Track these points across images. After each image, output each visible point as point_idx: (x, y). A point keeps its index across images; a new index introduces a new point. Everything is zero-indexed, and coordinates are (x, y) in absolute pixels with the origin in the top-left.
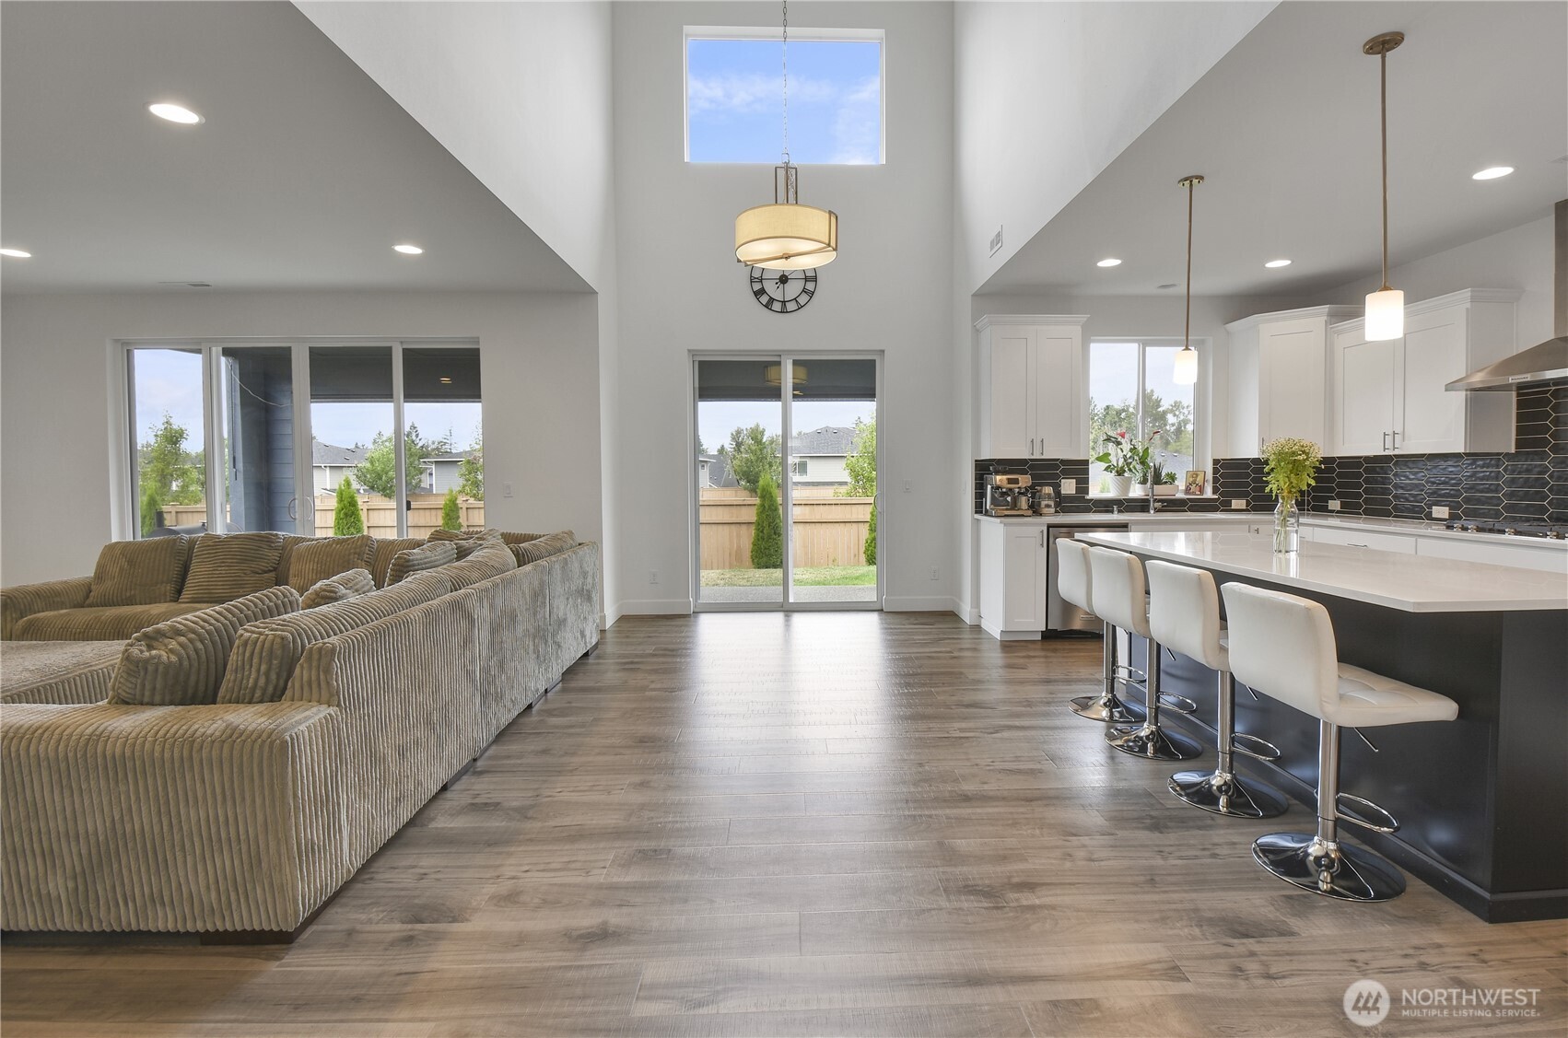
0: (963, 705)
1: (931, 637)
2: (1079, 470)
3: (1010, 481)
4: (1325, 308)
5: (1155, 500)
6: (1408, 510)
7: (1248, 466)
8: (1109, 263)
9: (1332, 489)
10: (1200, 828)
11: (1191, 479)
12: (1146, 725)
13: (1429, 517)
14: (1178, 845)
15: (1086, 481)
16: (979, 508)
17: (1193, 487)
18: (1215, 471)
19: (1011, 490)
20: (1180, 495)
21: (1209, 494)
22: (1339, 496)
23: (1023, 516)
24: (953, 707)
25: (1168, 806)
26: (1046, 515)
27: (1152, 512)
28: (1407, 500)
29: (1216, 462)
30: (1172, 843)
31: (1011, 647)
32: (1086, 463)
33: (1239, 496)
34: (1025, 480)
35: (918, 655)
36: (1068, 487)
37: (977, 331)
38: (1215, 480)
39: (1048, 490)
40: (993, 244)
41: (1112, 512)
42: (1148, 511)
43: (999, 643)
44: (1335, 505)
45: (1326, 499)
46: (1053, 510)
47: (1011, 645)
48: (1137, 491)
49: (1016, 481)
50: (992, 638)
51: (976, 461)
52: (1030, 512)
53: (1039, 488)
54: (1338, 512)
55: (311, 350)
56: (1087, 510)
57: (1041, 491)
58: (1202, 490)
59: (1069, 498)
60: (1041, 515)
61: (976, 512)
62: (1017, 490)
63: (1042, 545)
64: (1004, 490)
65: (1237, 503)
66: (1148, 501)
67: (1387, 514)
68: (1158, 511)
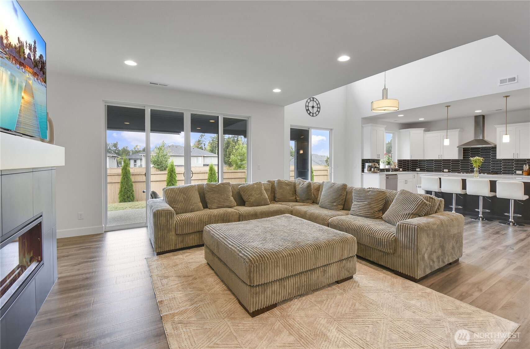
2: (378, 161)
3: (370, 164)
4: (424, 129)
9: (418, 166)
11: (394, 164)
13: (443, 171)
16: (363, 171)
18: (398, 162)
21: (397, 168)
22: (419, 168)
29: (398, 160)
33: (401, 168)
36: (377, 165)
37: (362, 127)
38: (398, 164)
45: (416, 168)
51: (362, 159)
55: (192, 114)
58: (396, 167)
64: (372, 167)
65: (401, 169)
66: (390, 169)
68: (391, 171)
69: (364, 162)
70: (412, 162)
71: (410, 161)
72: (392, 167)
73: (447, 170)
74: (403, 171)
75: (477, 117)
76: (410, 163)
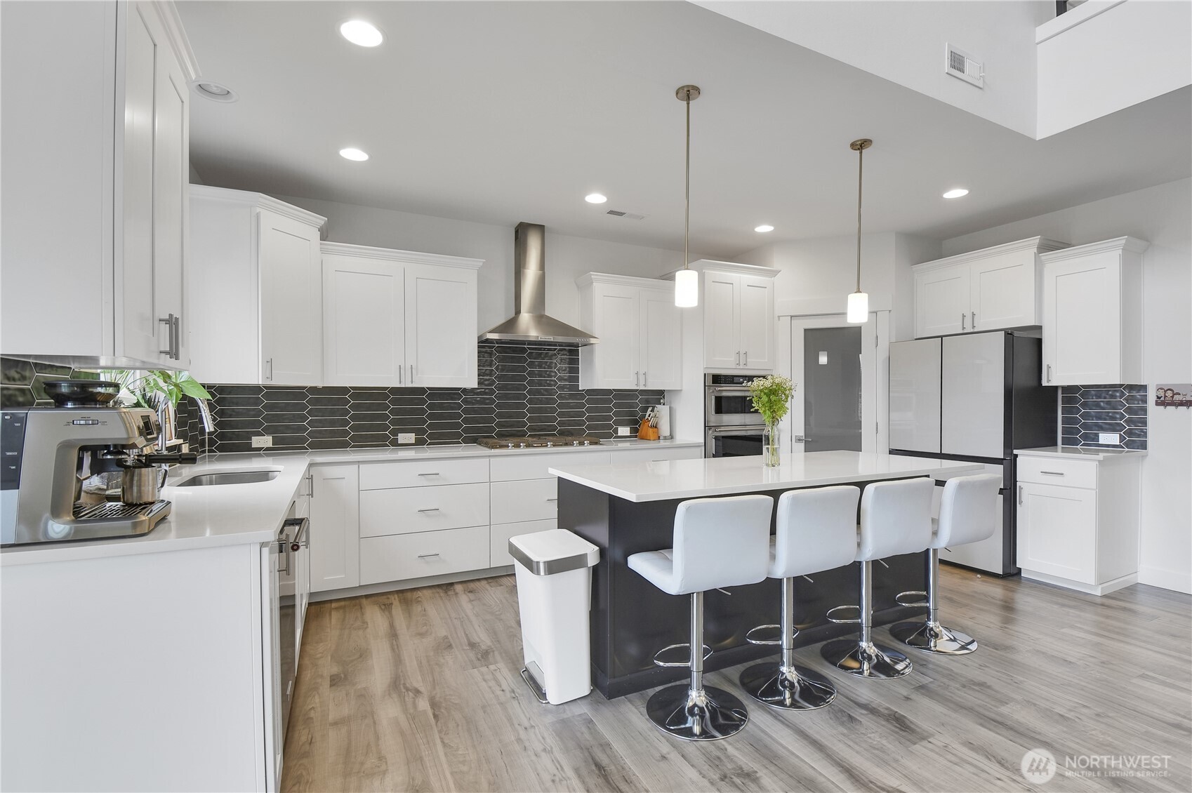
4: (323, 220)
13: (395, 443)
54: (268, 449)
73: (410, 438)
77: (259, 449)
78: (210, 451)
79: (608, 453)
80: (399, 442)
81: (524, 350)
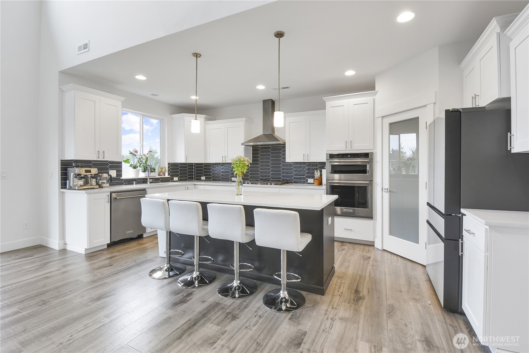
0: (95, 300)
1: (37, 264)
2: (117, 166)
3: (86, 171)
5: (150, 179)
6: (225, 179)
7: (178, 166)
8: (141, 77)
10: (245, 308)
11: (160, 170)
12: (194, 273)
14: (248, 320)
15: (121, 171)
16: (64, 185)
17: (161, 173)
18: (169, 167)
19: (86, 176)
20: (157, 177)
21: (167, 175)
22: (205, 175)
23: (94, 188)
24: (90, 304)
25: (229, 305)
26: (105, 187)
27: (149, 183)
28: (225, 176)
29: (169, 164)
30: (245, 321)
31: (93, 256)
32: (121, 163)
33: (176, 176)
34: (94, 171)
35: (36, 279)
36: (113, 173)
37: (62, 92)
38: (169, 170)
39: (105, 175)
40: (80, 48)
41: (133, 184)
42: (147, 183)
43: (84, 255)
44: (203, 178)
45: (200, 176)
46: (108, 185)
47: (91, 255)
48: (142, 175)
49: (90, 171)
50: (78, 255)
51: (61, 160)
52: (97, 186)
53: (100, 175)
54: (204, 180)
56: (121, 184)
57: (102, 176)
58: (164, 174)
59: (115, 179)
60: (102, 187)
61: (62, 188)
62: (90, 176)
63: (108, 202)
64: (83, 176)
65: (176, 179)
66: (147, 179)
67: (219, 180)
68: (150, 183)
69: (66, 166)
70: (196, 167)
71: (195, 166)
72: (155, 175)
74: (180, 180)
75: (265, 102)
76: (195, 169)
77: (203, 180)
78: (194, 180)
79: (278, 189)
80: (232, 180)
81: (269, 148)
